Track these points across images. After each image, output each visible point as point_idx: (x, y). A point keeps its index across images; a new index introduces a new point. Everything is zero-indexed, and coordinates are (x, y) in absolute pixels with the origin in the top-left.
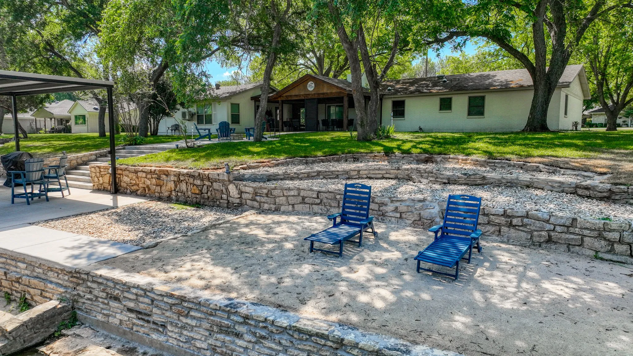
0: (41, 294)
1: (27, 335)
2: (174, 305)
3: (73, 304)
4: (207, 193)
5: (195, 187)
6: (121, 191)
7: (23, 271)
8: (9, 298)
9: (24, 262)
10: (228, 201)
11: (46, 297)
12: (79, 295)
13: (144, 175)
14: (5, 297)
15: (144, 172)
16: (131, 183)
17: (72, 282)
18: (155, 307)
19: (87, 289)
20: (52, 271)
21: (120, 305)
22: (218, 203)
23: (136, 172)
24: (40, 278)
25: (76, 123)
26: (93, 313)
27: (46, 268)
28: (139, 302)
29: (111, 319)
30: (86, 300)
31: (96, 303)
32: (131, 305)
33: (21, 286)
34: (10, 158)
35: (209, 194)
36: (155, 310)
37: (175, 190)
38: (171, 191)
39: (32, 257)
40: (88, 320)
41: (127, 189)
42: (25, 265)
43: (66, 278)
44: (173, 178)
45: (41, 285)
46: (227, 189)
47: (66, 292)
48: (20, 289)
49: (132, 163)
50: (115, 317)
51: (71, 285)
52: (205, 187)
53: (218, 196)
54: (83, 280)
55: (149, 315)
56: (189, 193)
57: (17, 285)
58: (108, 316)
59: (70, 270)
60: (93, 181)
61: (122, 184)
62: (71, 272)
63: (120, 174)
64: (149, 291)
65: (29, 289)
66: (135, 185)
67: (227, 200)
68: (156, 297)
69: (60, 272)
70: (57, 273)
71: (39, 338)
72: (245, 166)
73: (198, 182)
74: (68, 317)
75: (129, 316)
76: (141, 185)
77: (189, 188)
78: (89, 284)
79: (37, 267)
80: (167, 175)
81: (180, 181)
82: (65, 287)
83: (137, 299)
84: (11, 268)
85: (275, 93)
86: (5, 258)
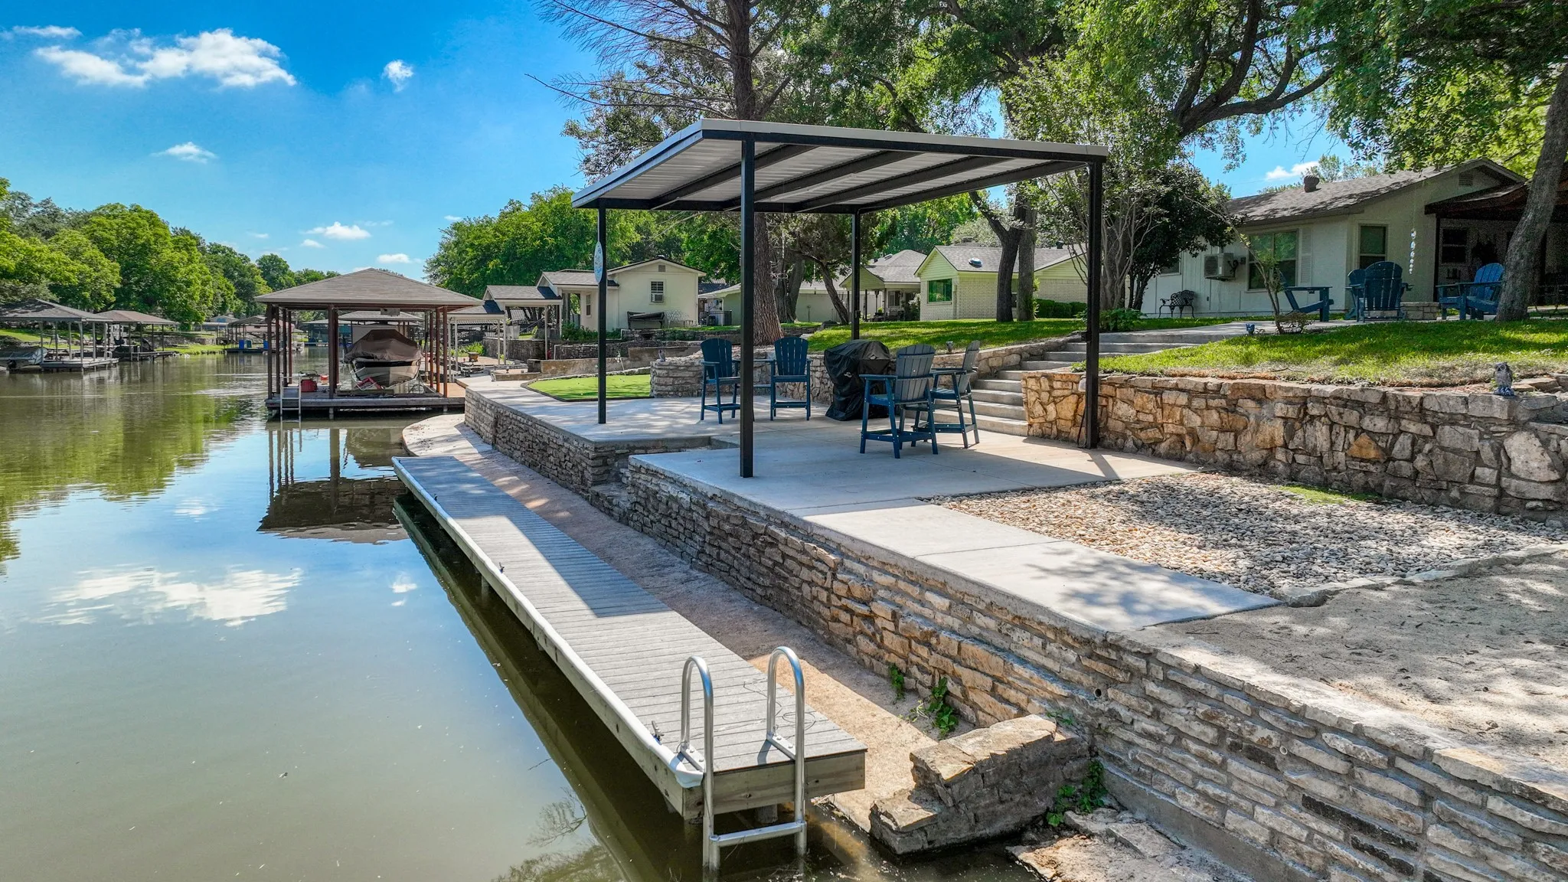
0: (994, 688)
1: (983, 803)
2: (1544, 836)
3: (1094, 740)
4: (1411, 459)
5: (1364, 439)
6: (1107, 442)
7: (939, 616)
8: (901, 683)
9: (942, 593)
10: (1502, 492)
11: (1007, 702)
12: (1113, 714)
13: (1183, 399)
14: (890, 678)
15: (1182, 390)
16: (1138, 421)
17: (1088, 671)
18: (1439, 821)
19: (1144, 703)
20: (1025, 628)
21: (1271, 780)
22: (1455, 493)
23: (1157, 391)
24: (988, 644)
25: (931, 299)
26: (1162, 783)
27: (1009, 617)
28: (1362, 787)
29: (1232, 820)
30: (1140, 735)
31: (1174, 754)
32: (1326, 791)
33: (935, 655)
34: (844, 353)
35: (1420, 462)
36: (1434, 832)
37: (1285, 446)
38: (1272, 450)
39: (967, 581)
40: (1145, 802)
41: (1125, 437)
42: (946, 602)
43: (1071, 656)
44: (1280, 409)
45: (996, 663)
46: (1500, 450)
47: (1072, 697)
48: (932, 662)
49: (1140, 369)
50: (1251, 816)
51: (1087, 681)
52: (1404, 441)
53: (1459, 471)
54: (1128, 669)
55: (1406, 846)
56: (1341, 456)
57: (923, 651)
58: (1223, 805)
59: (1086, 636)
60: (1031, 412)
61: (1111, 423)
62: (1088, 642)
63: (1106, 397)
64: (1410, 759)
65: (959, 670)
66: (1154, 425)
67: (1498, 484)
68: (1447, 788)
69: (1050, 635)
70: (1042, 636)
71: (1009, 818)
72: (1545, 379)
73: (1380, 424)
74: (1080, 776)
75: (1313, 825)
76: (1170, 428)
77: (1340, 441)
78: (1152, 688)
79: (980, 611)
80: (1260, 402)
81: (1305, 418)
82: (1067, 682)
83: (1350, 775)
84: (909, 603)
85: (1511, 189)
86: (894, 576)
